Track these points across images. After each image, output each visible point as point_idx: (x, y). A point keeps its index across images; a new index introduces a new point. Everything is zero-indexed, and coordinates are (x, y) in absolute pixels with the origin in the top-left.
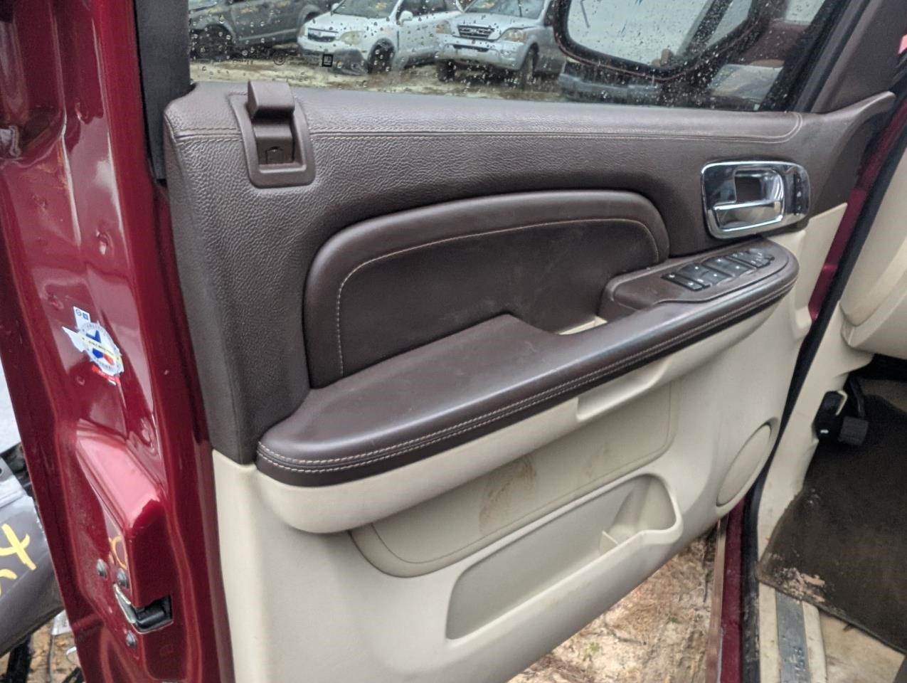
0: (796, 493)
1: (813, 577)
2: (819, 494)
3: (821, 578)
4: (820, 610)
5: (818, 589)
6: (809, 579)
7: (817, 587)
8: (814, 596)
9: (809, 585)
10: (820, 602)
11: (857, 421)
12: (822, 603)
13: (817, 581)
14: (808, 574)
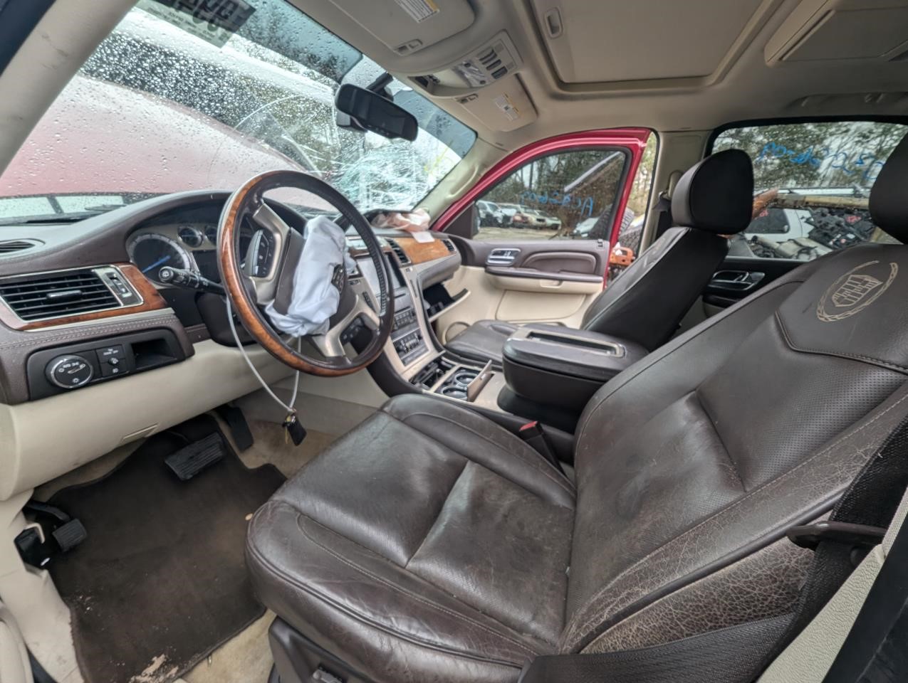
0: (69, 620)
1: (152, 663)
2: (88, 596)
3: (158, 656)
4: (181, 677)
5: (165, 667)
6: (151, 670)
7: (162, 666)
8: (168, 675)
9: (156, 674)
10: (176, 674)
11: (67, 526)
12: (178, 671)
13: (158, 661)
14: (146, 667)
